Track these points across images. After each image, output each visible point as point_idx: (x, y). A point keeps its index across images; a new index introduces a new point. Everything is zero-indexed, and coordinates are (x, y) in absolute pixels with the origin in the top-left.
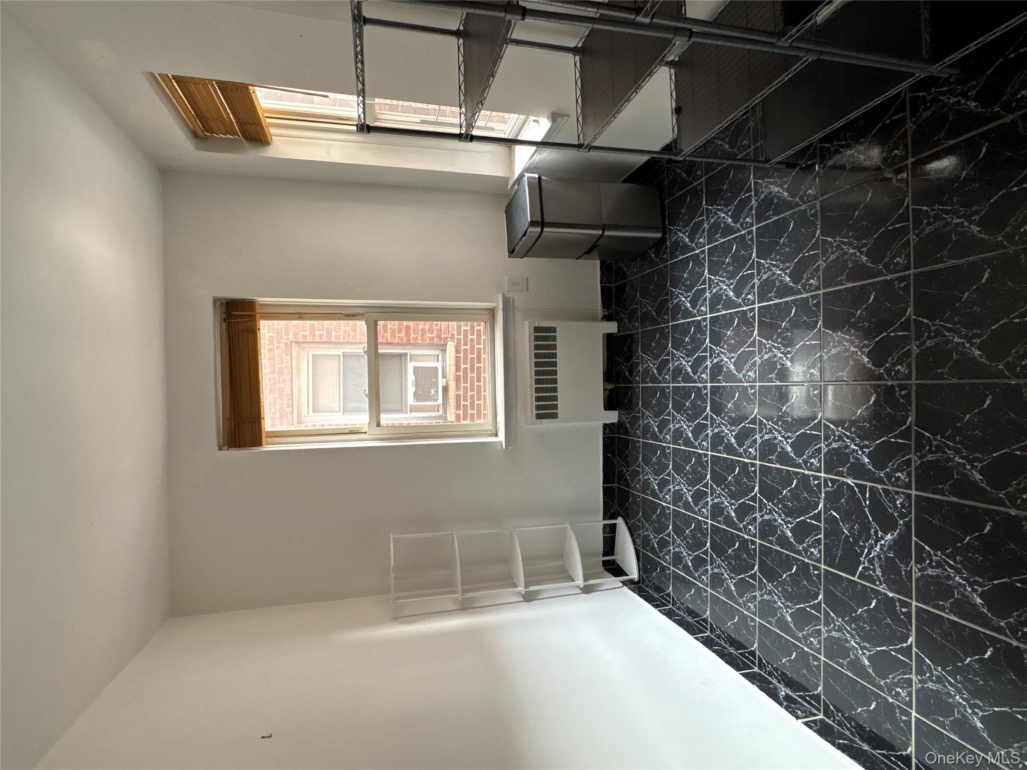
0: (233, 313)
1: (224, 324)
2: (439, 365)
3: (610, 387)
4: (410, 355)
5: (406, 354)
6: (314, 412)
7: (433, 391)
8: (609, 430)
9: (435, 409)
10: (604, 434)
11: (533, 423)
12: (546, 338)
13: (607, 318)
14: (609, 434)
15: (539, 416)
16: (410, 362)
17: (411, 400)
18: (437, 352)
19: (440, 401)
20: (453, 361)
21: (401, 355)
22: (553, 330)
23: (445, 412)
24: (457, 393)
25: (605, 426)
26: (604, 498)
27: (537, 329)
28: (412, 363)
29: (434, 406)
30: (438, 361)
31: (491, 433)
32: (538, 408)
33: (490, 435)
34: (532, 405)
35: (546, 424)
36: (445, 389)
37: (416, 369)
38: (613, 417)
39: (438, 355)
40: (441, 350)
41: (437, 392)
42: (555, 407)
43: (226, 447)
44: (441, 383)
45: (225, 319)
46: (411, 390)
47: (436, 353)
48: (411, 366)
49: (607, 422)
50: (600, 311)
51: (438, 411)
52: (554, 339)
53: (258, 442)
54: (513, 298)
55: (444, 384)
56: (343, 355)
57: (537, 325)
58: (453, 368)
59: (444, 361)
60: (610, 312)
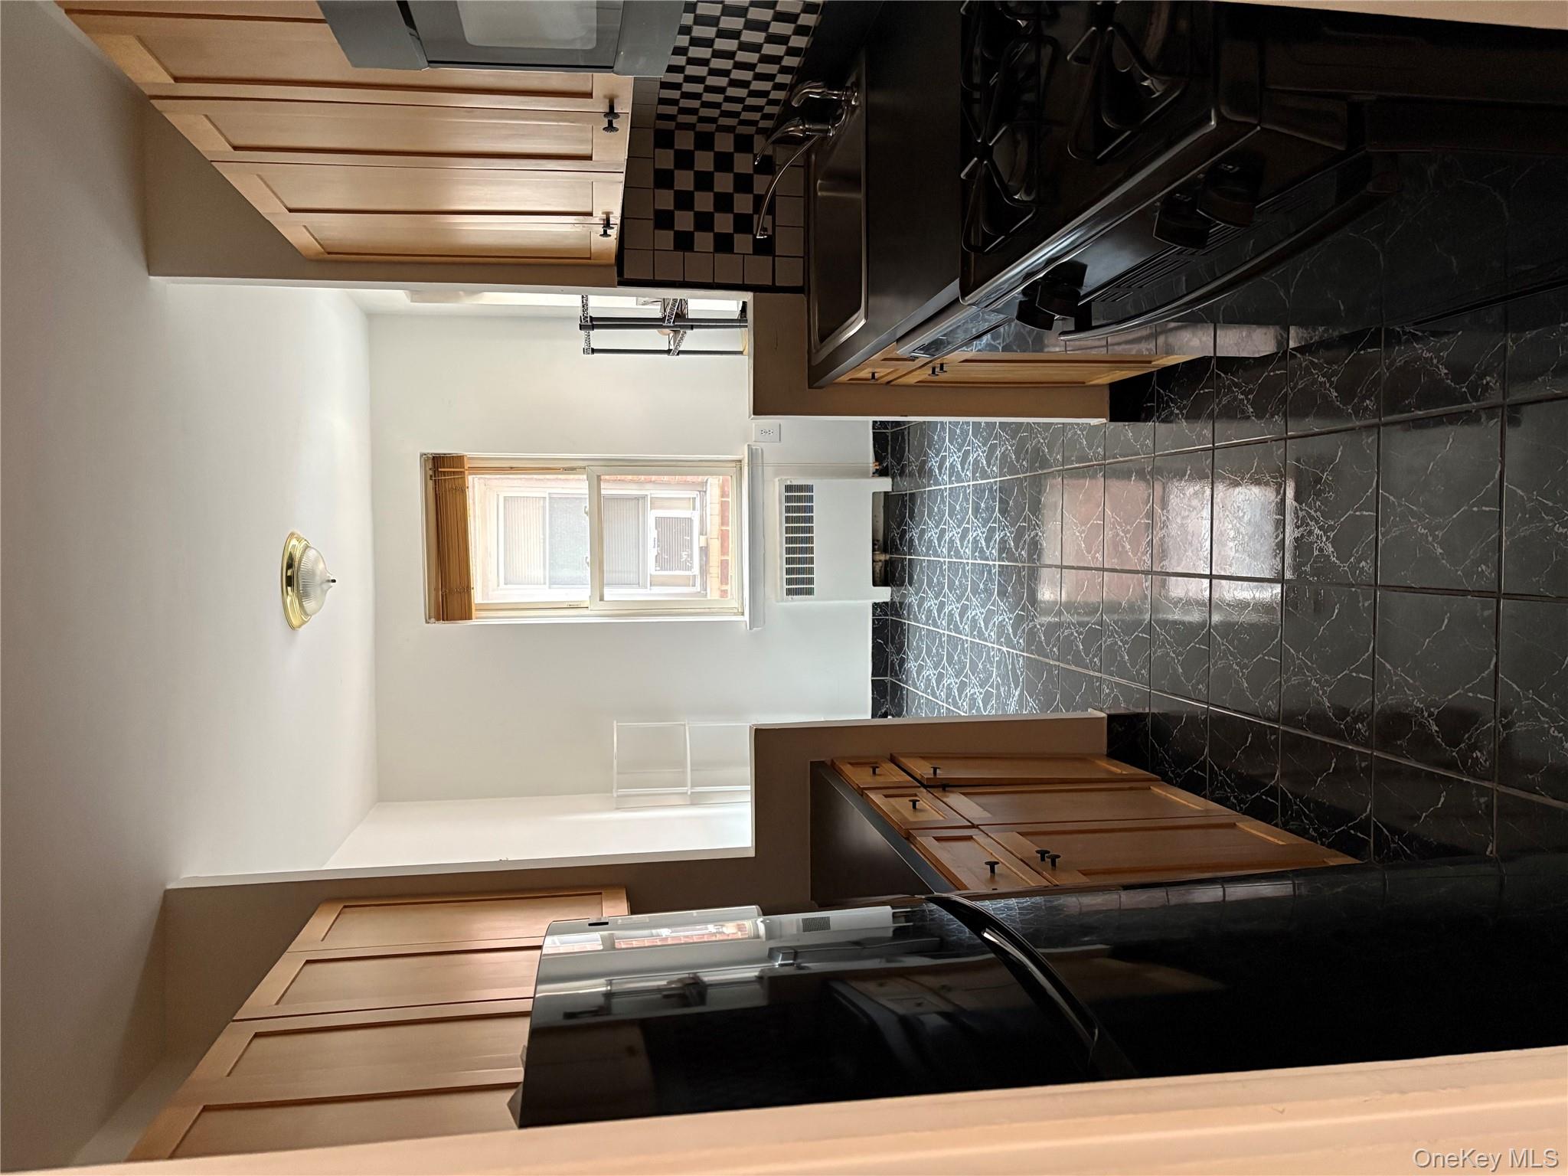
0: (440, 470)
1: (431, 483)
2: (696, 516)
3: (883, 557)
4: (651, 498)
5: (644, 497)
6: (505, 584)
7: (684, 555)
8: (881, 611)
9: (689, 581)
10: (874, 615)
11: (782, 600)
12: (799, 499)
13: (882, 472)
14: (880, 615)
15: (790, 592)
16: (651, 509)
17: (651, 567)
18: (694, 494)
19: (696, 570)
20: (717, 508)
21: (637, 498)
22: (809, 488)
23: (704, 587)
24: (723, 558)
25: (875, 606)
26: (873, 694)
27: (789, 488)
28: (653, 511)
29: (688, 577)
30: (694, 509)
31: (736, 611)
32: (789, 582)
33: (735, 614)
34: (782, 578)
35: (799, 601)
36: (705, 551)
37: (659, 521)
38: (884, 594)
39: (694, 499)
40: (700, 492)
41: (691, 556)
42: (811, 581)
43: (433, 620)
44: (698, 541)
45: (431, 476)
46: (652, 553)
47: (692, 496)
48: (652, 516)
49: (877, 601)
50: (871, 465)
51: (694, 585)
52: (810, 499)
53: (467, 616)
54: (762, 450)
55: (703, 544)
56: (550, 498)
57: (789, 483)
58: (717, 520)
59: (703, 507)
60: (885, 465)
